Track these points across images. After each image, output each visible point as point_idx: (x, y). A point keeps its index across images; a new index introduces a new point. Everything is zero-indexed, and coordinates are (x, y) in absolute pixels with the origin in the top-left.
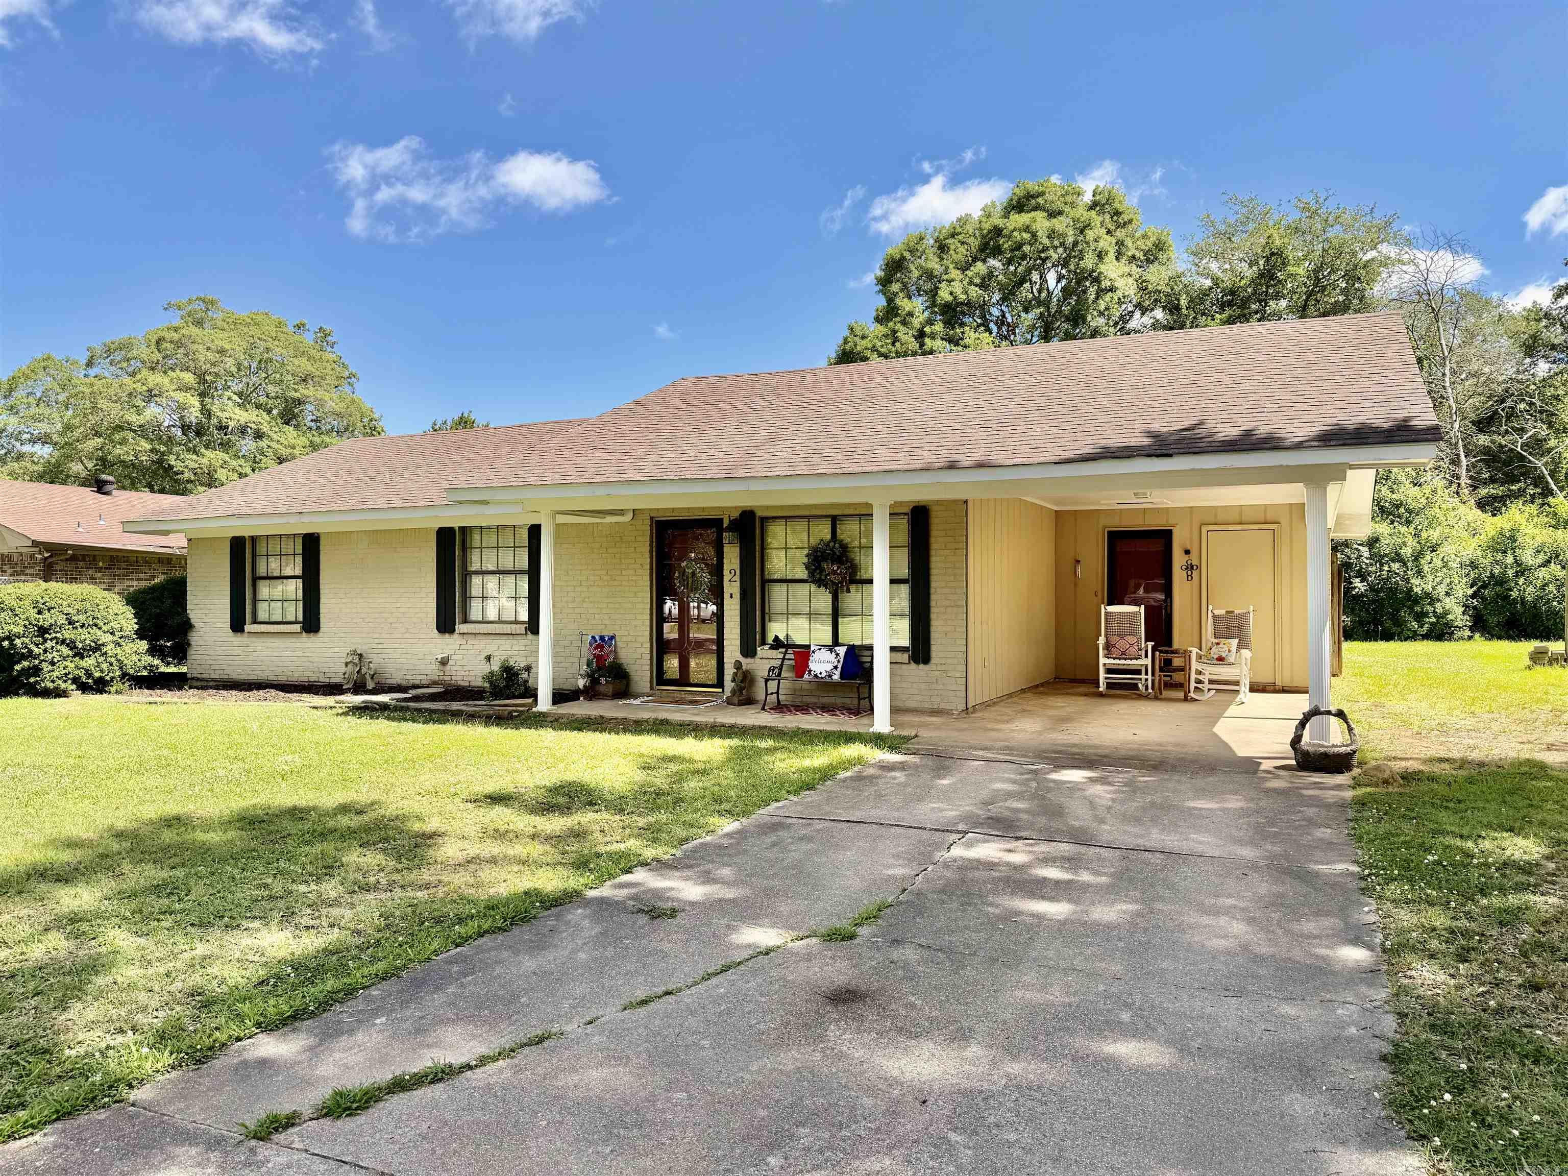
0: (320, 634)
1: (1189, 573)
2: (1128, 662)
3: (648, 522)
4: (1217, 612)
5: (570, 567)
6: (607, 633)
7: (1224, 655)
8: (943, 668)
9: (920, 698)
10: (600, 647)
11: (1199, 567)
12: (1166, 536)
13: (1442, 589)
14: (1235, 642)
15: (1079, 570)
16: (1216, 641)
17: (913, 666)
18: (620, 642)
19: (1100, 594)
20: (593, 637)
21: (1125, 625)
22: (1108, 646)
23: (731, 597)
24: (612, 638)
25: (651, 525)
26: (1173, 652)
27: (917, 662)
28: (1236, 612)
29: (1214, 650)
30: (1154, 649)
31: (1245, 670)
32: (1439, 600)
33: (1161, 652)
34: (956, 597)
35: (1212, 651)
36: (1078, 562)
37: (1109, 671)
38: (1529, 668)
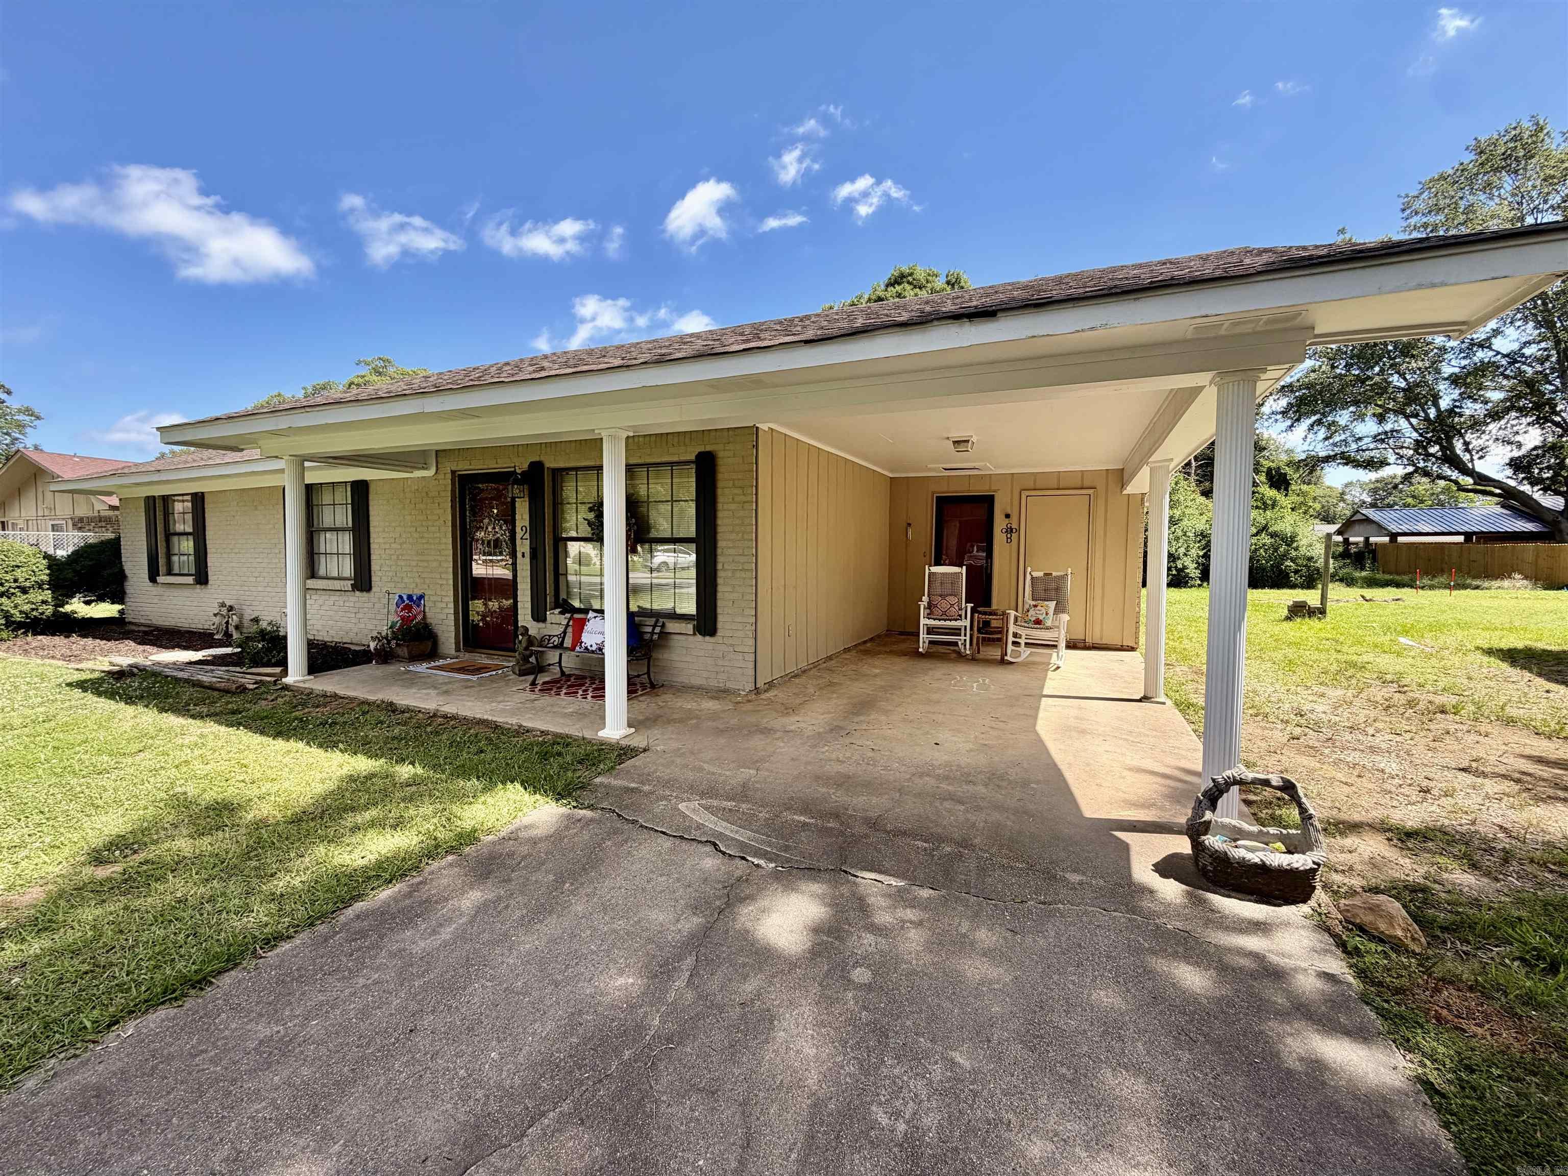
0: (209, 586)
1: (1009, 536)
2: (948, 623)
3: (449, 476)
4: (1035, 574)
5: (387, 524)
6: (417, 592)
7: (1041, 618)
8: (731, 641)
9: (705, 675)
10: (408, 608)
11: (1018, 531)
12: (988, 501)
13: (1182, 551)
14: (1052, 605)
15: (910, 533)
16: (1034, 603)
17: (699, 637)
18: (428, 603)
19: (928, 557)
20: (401, 597)
21: (949, 583)
22: (930, 606)
23: (523, 556)
24: (421, 597)
25: (453, 480)
26: (991, 614)
27: (704, 634)
28: (1054, 574)
29: (1032, 612)
30: (973, 610)
31: (1063, 632)
32: (1179, 558)
33: (980, 613)
34: (742, 559)
35: (1030, 614)
36: (909, 525)
37: (930, 630)
38: (1288, 618)
